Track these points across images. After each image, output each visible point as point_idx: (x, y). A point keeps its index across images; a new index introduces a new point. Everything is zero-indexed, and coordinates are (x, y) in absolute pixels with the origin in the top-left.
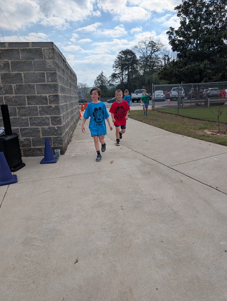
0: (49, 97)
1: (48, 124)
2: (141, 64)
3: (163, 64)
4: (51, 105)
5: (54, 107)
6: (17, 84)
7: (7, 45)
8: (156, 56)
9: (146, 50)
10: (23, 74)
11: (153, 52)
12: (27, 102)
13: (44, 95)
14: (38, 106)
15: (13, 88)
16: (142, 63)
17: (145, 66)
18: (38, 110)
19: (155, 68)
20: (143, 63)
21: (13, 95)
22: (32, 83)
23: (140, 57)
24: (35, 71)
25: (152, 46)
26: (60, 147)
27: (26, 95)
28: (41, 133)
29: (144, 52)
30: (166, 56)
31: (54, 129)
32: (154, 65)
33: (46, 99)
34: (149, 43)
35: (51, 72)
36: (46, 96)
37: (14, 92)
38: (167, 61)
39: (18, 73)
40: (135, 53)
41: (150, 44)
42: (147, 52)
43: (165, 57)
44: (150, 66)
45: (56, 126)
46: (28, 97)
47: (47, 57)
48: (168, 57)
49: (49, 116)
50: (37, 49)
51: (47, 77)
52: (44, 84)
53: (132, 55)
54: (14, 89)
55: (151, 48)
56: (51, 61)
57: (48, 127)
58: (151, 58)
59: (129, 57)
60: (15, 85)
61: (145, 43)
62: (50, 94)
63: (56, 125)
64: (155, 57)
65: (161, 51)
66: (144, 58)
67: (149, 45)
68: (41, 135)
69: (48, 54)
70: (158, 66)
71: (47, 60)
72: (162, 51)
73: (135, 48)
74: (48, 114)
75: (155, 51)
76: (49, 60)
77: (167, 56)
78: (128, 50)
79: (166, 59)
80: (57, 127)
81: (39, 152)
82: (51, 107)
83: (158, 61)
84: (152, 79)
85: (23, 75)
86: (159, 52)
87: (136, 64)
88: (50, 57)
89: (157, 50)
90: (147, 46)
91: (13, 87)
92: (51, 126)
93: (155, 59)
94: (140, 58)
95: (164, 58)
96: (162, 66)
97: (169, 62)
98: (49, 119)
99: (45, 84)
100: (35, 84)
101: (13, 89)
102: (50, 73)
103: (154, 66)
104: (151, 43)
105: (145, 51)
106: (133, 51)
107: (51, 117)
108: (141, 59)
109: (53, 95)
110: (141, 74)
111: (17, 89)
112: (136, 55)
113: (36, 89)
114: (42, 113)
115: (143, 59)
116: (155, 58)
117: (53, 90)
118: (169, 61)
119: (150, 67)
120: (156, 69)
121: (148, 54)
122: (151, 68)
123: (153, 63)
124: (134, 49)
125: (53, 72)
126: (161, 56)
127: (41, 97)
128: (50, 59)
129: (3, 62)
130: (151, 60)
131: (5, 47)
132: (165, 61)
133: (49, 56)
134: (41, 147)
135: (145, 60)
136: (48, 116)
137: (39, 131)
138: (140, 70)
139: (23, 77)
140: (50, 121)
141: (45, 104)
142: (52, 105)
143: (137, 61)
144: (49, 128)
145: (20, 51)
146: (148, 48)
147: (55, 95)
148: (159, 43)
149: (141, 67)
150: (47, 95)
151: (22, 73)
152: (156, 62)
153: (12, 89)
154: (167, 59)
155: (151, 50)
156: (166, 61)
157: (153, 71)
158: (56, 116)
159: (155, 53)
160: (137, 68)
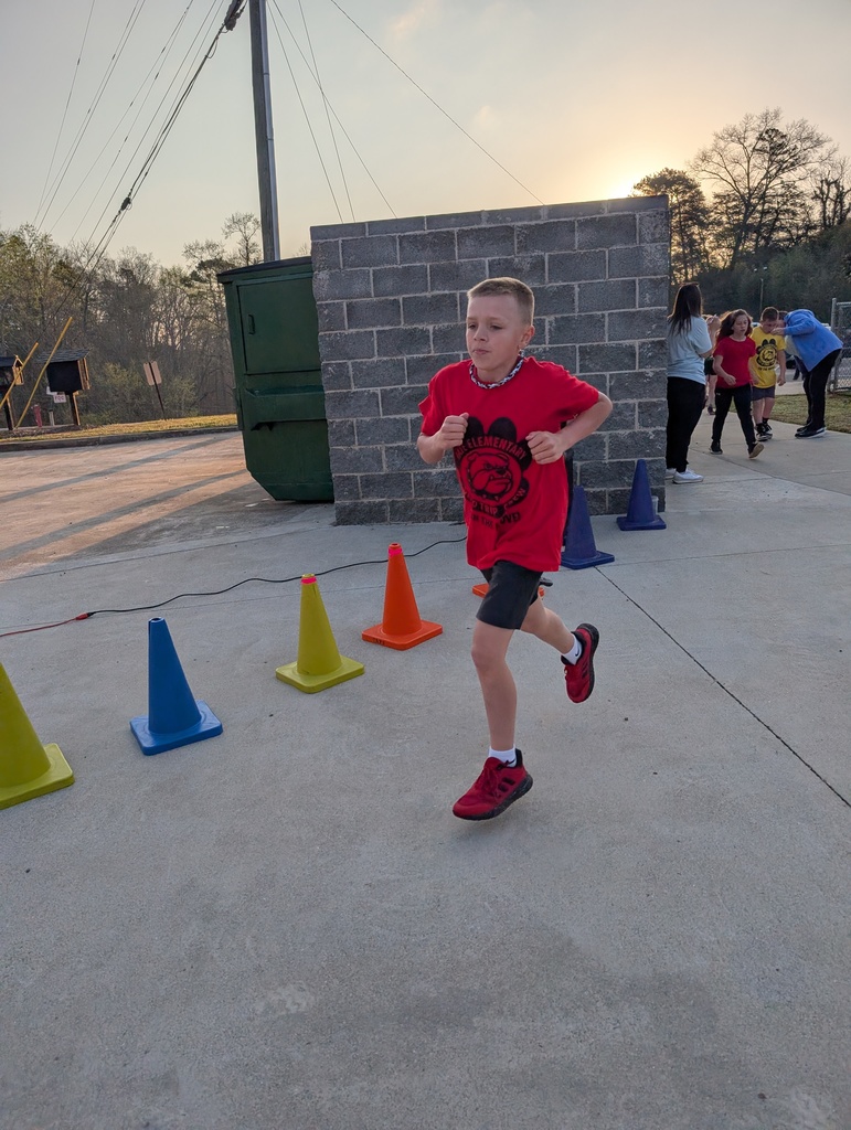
0: (640, 347)
1: (629, 425)
2: (719, 223)
3: (816, 216)
4: (643, 370)
5: (651, 375)
6: (558, 316)
7: (543, 213)
8: (788, 186)
9: (745, 165)
10: (576, 287)
11: (775, 171)
12: (578, 364)
13: (627, 342)
14: (607, 374)
15: (547, 328)
16: (724, 219)
17: (740, 231)
18: (608, 384)
19: (782, 235)
20: (729, 218)
21: (543, 346)
22: (599, 310)
23: (717, 196)
24: (610, 277)
25: (771, 148)
26: (657, 490)
27: (577, 346)
28: (607, 449)
29: (735, 174)
30: (829, 184)
31: (645, 436)
32: (778, 224)
33: (633, 355)
34: (760, 138)
35: (653, 277)
36: (631, 347)
37: (547, 337)
38: (832, 206)
39: (564, 286)
40: (697, 181)
41: (763, 139)
42: (748, 175)
43: (825, 188)
44: (757, 229)
45: (650, 430)
46: (583, 351)
47: (648, 238)
48: (838, 187)
49: (636, 401)
50: (624, 216)
51: (641, 294)
52: (630, 313)
53: (684, 192)
54: (550, 330)
55: (766, 156)
56: (659, 247)
57: (628, 431)
58: (763, 197)
59: (675, 198)
60: (552, 318)
61: (741, 140)
62: (643, 340)
63: (652, 425)
64: (780, 191)
65: (809, 166)
66: (734, 200)
67: (757, 147)
68: (606, 455)
69: (652, 229)
70: (792, 225)
71: (646, 246)
72: (816, 165)
73: (700, 163)
74: (631, 394)
75: (781, 170)
76: (653, 245)
77: (835, 182)
78: (671, 173)
79: (828, 197)
80: (654, 432)
81: (594, 504)
82: (642, 375)
83: (792, 208)
84: (768, 279)
85: (577, 289)
86: (800, 171)
87: (702, 225)
88: (657, 236)
89: (792, 164)
90: (750, 149)
91: (547, 324)
92: (637, 428)
93: (780, 199)
94: (718, 200)
95: (822, 193)
96: (809, 227)
97: (842, 207)
98: (633, 410)
99: (633, 314)
100: (606, 313)
101: (547, 330)
102: (650, 280)
103: (773, 229)
104: (766, 136)
105: (739, 171)
106: (690, 175)
107: (640, 403)
108: (721, 203)
109: (653, 342)
110: (721, 264)
111: (558, 329)
112: (701, 189)
113: (606, 328)
114: (616, 392)
115: (730, 205)
116: (782, 196)
117: (654, 326)
118: (842, 203)
119: (759, 234)
120: (784, 240)
121: (754, 184)
122: (764, 238)
123: (770, 217)
124: (696, 168)
125: (659, 277)
126: (808, 187)
127: (619, 347)
128: (654, 241)
129: (529, 260)
130: (763, 204)
131: (539, 217)
132: (824, 203)
133: (653, 234)
134: (603, 489)
135: (736, 206)
136: (630, 401)
137: (602, 444)
138: (713, 249)
139: (577, 295)
140: (636, 416)
141: (629, 367)
142: (647, 371)
143: (705, 212)
144: (632, 436)
145: (576, 225)
146: (757, 160)
147: (658, 342)
148: (804, 135)
149: (720, 237)
150: (636, 343)
151: (575, 284)
152: (787, 211)
153: (544, 330)
154: (831, 196)
155: (766, 165)
156: (830, 206)
157: (770, 251)
158: (655, 400)
159: (785, 176)
160: (703, 239)
